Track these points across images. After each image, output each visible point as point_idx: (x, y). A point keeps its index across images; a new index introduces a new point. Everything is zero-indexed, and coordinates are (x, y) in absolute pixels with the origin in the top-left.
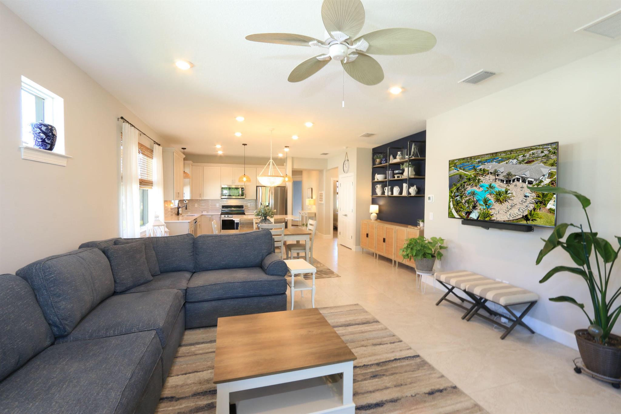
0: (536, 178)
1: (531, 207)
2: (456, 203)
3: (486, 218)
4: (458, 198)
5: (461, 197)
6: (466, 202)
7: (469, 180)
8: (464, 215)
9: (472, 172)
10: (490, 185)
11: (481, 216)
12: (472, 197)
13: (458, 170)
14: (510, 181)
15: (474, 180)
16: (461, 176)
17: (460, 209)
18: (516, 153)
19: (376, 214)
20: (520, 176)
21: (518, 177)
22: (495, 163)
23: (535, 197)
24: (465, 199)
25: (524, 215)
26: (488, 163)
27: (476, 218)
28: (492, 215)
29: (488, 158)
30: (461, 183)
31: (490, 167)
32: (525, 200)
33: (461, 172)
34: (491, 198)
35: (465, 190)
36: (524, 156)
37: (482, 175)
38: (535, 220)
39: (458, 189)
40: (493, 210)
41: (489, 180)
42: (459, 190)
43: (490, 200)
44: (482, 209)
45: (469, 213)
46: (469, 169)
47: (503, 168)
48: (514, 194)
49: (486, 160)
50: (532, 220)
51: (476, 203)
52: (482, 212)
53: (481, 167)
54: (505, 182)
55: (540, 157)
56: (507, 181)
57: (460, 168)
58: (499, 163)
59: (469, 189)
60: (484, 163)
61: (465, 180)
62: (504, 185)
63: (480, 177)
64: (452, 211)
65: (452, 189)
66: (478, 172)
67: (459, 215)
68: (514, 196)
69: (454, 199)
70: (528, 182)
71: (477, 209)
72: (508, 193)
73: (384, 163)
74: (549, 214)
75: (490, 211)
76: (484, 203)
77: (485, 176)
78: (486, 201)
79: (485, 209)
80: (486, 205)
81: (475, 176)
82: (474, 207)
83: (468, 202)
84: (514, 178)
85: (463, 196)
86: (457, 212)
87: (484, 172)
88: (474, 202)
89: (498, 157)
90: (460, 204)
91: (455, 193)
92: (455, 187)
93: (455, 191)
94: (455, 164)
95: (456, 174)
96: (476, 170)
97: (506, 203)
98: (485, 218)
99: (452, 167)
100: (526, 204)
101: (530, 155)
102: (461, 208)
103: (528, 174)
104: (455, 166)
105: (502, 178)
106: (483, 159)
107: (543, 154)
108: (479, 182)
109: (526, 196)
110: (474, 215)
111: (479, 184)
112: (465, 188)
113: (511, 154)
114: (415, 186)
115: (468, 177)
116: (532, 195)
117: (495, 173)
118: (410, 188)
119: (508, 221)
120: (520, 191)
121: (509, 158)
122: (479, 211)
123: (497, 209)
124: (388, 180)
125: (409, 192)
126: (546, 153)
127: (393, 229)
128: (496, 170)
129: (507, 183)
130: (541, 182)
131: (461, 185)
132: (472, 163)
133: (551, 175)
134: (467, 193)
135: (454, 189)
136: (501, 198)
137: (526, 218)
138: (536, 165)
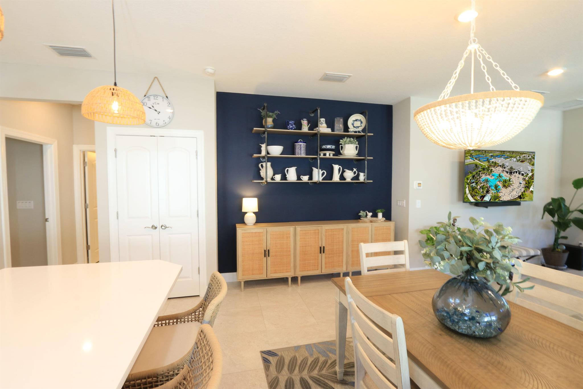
0: (525, 172)
1: (523, 190)
2: (472, 189)
3: (496, 199)
4: (474, 184)
5: (477, 183)
6: (480, 187)
7: (484, 169)
8: (479, 198)
9: (486, 163)
11: (492, 198)
12: (486, 183)
13: (473, 160)
14: (512, 173)
15: (488, 170)
16: (476, 165)
17: (475, 194)
18: (516, 154)
19: (254, 213)
20: (517, 170)
21: (516, 170)
22: (503, 158)
23: (525, 184)
24: (480, 185)
25: (519, 195)
26: (498, 157)
27: (488, 200)
28: (500, 197)
29: (498, 154)
30: (477, 171)
31: (500, 161)
32: (519, 186)
33: (477, 162)
34: (500, 185)
35: (480, 177)
36: (520, 157)
37: (494, 166)
38: (525, 198)
40: (501, 193)
41: (499, 171)
42: (474, 178)
43: (499, 186)
44: (493, 193)
45: (483, 197)
46: (484, 161)
47: (508, 163)
48: (514, 182)
49: (497, 155)
50: (523, 198)
51: (489, 189)
52: (494, 195)
53: (493, 160)
54: (509, 173)
55: (527, 159)
56: (510, 173)
57: (476, 159)
58: (506, 159)
59: (484, 177)
60: (495, 157)
61: (481, 170)
62: (508, 175)
63: (492, 168)
64: (468, 196)
65: (468, 177)
66: (491, 163)
67: (475, 199)
68: (514, 183)
69: (470, 185)
70: (522, 174)
71: (489, 193)
72: (511, 181)
73: (292, 129)
74: (531, 194)
75: (499, 194)
76: (495, 188)
77: (496, 167)
78: (496, 187)
79: (495, 193)
80: (496, 189)
81: (489, 167)
82: (488, 192)
83: (482, 187)
84: (514, 171)
85: (479, 183)
86: (472, 197)
87: (495, 165)
88: (487, 188)
89: (504, 155)
90: (475, 190)
91: (471, 180)
92: (471, 175)
93: (470, 178)
94: (471, 154)
95: (472, 164)
96: (489, 162)
97: (509, 188)
99: (468, 156)
100: (520, 188)
101: (523, 157)
102: (477, 193)
103: (521, 169)
104: (471, 155)
105: (507, 170)
106: (495, 154)
107: (529, 158)
108: (491, 172)
109: (520, 183)
110: (487, 199)
111: (492, 174)
112: (480, 176)
113: (513, 154)
114: (354, 169)
115: (483, 167)
116: (523, 183)
117: (503, 166)
118: (345, 171)
119: (510, 200)
120: (517, 181)
121: (512, 157)
122: (491, 194)
123: (504, 192)
124: (318, 158)
125: (342, 177)
126: (530, 157)
127: (343, 229)
128: (503, 164)
129: (510, 174)
130: (528, 174)
131: (477, 174)
132: (486, 156)
133: (532, 171)
134: (481, 180)
135: (470, 176)
136: (506, 184)
137: (520, 197)
138: (526, 164)
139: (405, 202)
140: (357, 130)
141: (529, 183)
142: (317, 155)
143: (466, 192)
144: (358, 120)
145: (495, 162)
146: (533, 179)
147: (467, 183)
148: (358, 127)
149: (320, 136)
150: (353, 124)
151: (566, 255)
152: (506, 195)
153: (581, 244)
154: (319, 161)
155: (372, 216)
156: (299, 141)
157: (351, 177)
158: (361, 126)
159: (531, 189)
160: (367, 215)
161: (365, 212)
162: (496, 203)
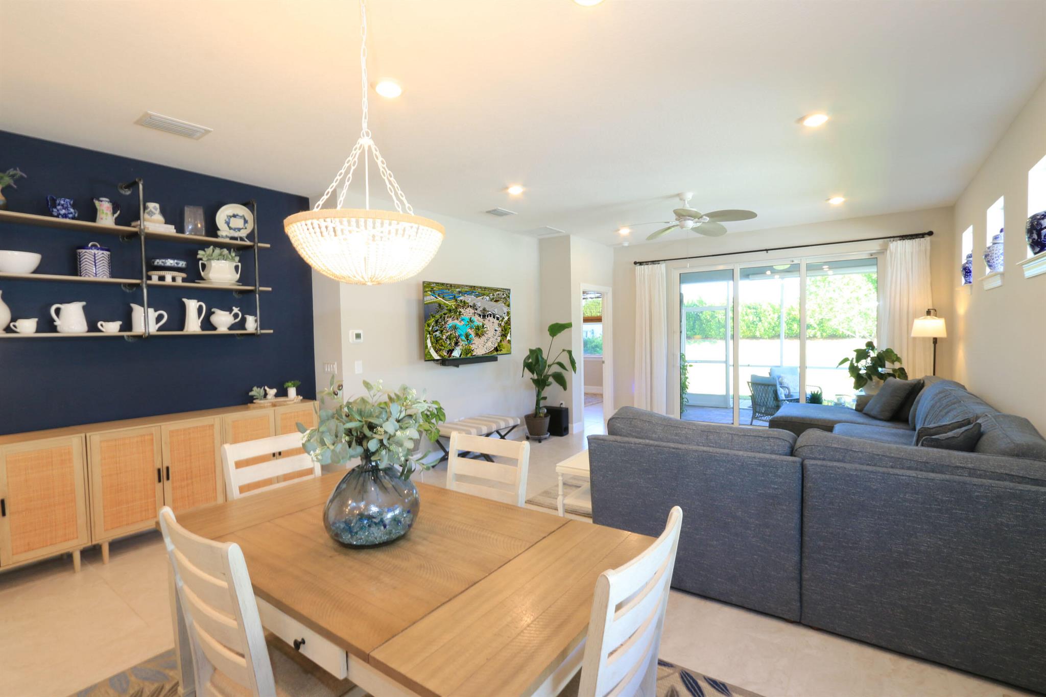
0: (500, 315)
1: (499, 339)
2: (435, 341)
4: (438, 333)
5: (442, 331)
6: (447, 338)
7: (450, 311)
8: (445, 354)
9: (453, 302)
10: (470, 319)
11: (463, 352)
12: (454, 331)
13: (436, 297)
14: (485, 316)
15: (456, 312)
16: (440, 305)
17: (440, 347)
18: (488, 291)
20: (492, 313)
21: (490, 313)
22: (473, 296)
23: (501, 331)
24: (445, 334)
25: (495, 347)
26: (468, 295)
27: (458, 356)
28: (472, 351)
30: (440, 314)
31: (470, 299)
32: (495, 334)
33: (440, 300)
34: (472, 333)
35: (445, 323)
36: (493, 295)
37: (463, 307)
38: (502, 350)
39: (437, 322)
40: (474, 345)
41: (469, 313)
44: (464, 345)
45: (450, 351)
46: (450, 298)
47: (482, 302)
48: (488, 329)
49: (466, 291)
50: (500, 351)
51: (458, 339)
52: (464, 348)
53: (461, 298)
55: (502, 298)
56: (483, 316)
57: (439, 295)
58: (477, 297)
59: (451, 322)
60: (464, 294)
61: (446, 311)
62: (481, 319)
63: (460, 310)
64: (430, 351)
65: (430, 322)
66: (458, 303)
67: (440, 356)
68: (488, 331)
69: (432, 334)
70: (496, 318)
71: (459, 345)
72: (484, 327)
73: (65, 216)
74: (508, 344)
75: (472, 346)
77: (466, 308)
78: (467, 336)
79: (467, 345)
80: (468, 340)
81: (456, 308)
82: (456, 344)
83: (449, 338)
84: (488, 313)
85: (444, 331)
86: (436, 352)
87: (465, 305)
88: (456, 337)
89: (475, 291)
90: (440, 341)
91: (433, 326)
92: (434, 319)
93: (433, 324)
95: (434, 302)
96: (456, 300)
97: (483, 337)
98: (467, 354)
99: (428, 291)
100: (496, 337)
101: (497, 295)
102: (442, 345)
103: (496, 311)
104: (432, 291)
105: (480, 313)
106: (463, 289)
107: (504, 297)
108: (460, 315)
109: (496, 330)
110: (456, 354)
111: (461, 317)
112: (446, 320)
113: (485, 291)
114: (234, 308)
115: (448, 308)
116: (499, 329)
117: (474, 307)
118: (213, 313)
119: (485, 354)
120: (492, 326)
121: (484, 295)
122: (461, 347)
123: (477, 343)
124: (144, 285)
125: (207, 324)
126: (505, 295)
127: (212, 426)
128: (474, 304)
129: (483, 318)
130: (503, 318)
131: (441, 317)
132: (452, 292)
133: (508, 313)
134: (448, 326)
135: (432, 321)
136: (480, 332)
137: (496, 349)
138: (501, 304)
139: (335, 366)
140: (236, 234)
141: (506, 330)
142: (141, 278)
143: (427, 346)
144: (237, 215)
145: (464, 302)
146: (510, 325)
147: (428, 331)
148: (239, 230)
149: (145, 238)
150: (228, 223)
151: (548, 420)
152: (480, 347)
153: (562, 404)
154: (145, 291)
155: (277, 395)
156: (90, 245)
157: (229, 325)
158: (246, 228)
159: (508, 338)
160: (266, 395)
161: (263, 388)
162: (469, 359)
